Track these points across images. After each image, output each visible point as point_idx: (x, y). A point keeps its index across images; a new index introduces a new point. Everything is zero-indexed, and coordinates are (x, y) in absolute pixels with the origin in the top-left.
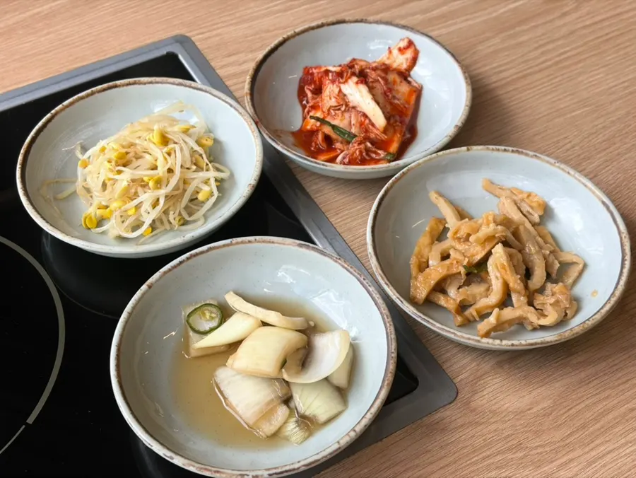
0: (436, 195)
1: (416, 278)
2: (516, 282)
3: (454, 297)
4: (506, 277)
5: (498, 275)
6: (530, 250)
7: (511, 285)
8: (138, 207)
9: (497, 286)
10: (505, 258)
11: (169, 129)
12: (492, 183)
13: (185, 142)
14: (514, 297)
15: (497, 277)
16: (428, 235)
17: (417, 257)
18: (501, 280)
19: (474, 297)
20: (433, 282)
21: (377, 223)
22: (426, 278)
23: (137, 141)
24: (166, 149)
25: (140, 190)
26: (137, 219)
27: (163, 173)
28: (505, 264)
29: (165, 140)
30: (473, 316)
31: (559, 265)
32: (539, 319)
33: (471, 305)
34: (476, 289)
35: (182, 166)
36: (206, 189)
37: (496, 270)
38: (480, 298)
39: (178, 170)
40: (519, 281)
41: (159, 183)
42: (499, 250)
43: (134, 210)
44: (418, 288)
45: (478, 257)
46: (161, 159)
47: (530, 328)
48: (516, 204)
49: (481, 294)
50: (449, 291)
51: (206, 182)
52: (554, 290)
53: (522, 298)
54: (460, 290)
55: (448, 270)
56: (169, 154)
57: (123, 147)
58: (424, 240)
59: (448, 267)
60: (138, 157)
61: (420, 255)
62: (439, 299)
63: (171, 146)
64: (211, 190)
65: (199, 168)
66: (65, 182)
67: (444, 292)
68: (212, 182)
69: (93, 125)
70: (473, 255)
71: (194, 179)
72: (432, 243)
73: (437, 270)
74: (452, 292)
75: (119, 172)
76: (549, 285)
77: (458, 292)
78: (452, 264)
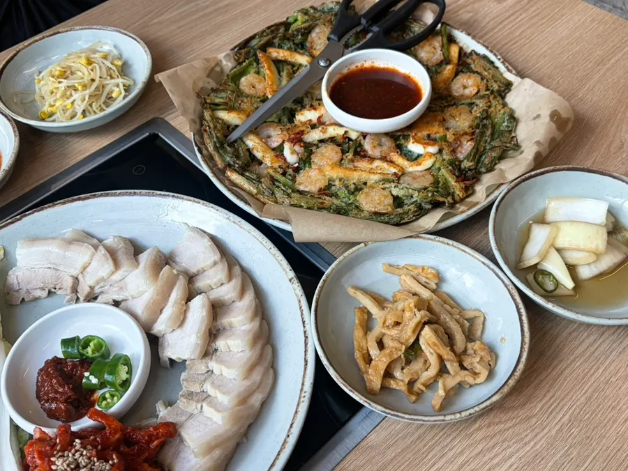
0: (353, 291)
1: (367, 373)
2: (448, 354)
3: (401, 378)
4: (438, 351)
5: (432, 351)
6: (445, 319)
7: (445, 357)
8: (73, 103)
9: (433, 360)
10: (434, 337)
11: (92, 56)
12: (390, 265)
13: (103, 63)
14: (448, 365)
15: (431, 353)
16: (359, 327)
17: (359, 351)
18: (435, 355)
19: (417, 373)
20: (382, 372)
21: (320, 334)
22: (375, 370)
23: (72, 64)
24: (90, 67)
25: (73, 92)
26: (73, 111)
27: (88, 80)
28: (436, 342)
29: (90, 62)
30: (421, 390)
31: (468, 324)
32: (475, 379)
33: (416, 380)
34: (417, 366)
35: (100, 77)
36: (116, 90)
37: (429, 348)
38: (422, 373)
39: (98, 79)
40: (450, 352)
41: (85, 87)
42: (427, 332)
43: (70, 105)
44: (372, 381)
45: (412, 341)
46: (86, 73)
47: (468, 386)
48: (415, 279)
49: (421, 369)
50: (395, 374)
51: (118, 86)
52: (474, 348)
53: (455, 364)
54: (405, 371)
55: (391, 358)
56: (92, 70)
57: (63, 68)
58: (358, 333)
59: (390, 355)
60: (72, 73)
61: (361, 349)
62: (390, 384)
63: (94, 65)
64: (120, 91)
65: (112, 78)
66: (29, 94)
67: (392, 376)
68: (121, 86)
69: (46, 59)
70: (407, 340)
71: (108, 84)
72: (366, 334)
73: (380, 361)
74: (398, 374)
75: (60, 82)
76: (470, 345)
77: (403, 373)
78: (391, 351)
